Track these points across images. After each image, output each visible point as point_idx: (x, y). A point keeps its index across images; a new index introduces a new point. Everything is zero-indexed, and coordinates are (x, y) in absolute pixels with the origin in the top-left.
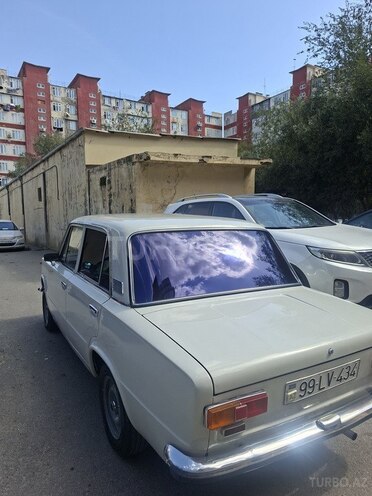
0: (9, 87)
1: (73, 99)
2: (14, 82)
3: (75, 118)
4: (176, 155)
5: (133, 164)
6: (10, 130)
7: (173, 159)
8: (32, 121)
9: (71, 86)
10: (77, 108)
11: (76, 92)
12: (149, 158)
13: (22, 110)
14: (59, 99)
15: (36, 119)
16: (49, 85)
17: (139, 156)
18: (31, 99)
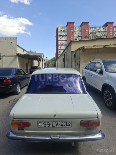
0: (64, 30)
1: (81, 30)
2: (65, 28)
3: (81, 35)
4: (94, 46)
5: (80, 50)
6: (63, 42)
7: (93, 47)
8: (69, 39)
9: (80, 26)
10: (82, 32)
11: (82, 28)
12: (84, 48)
13: (67, 36)
14: (77, 31)
15: (70, 38)
16: (74, 27)
17: (82, 48)
18: (69, 32)
